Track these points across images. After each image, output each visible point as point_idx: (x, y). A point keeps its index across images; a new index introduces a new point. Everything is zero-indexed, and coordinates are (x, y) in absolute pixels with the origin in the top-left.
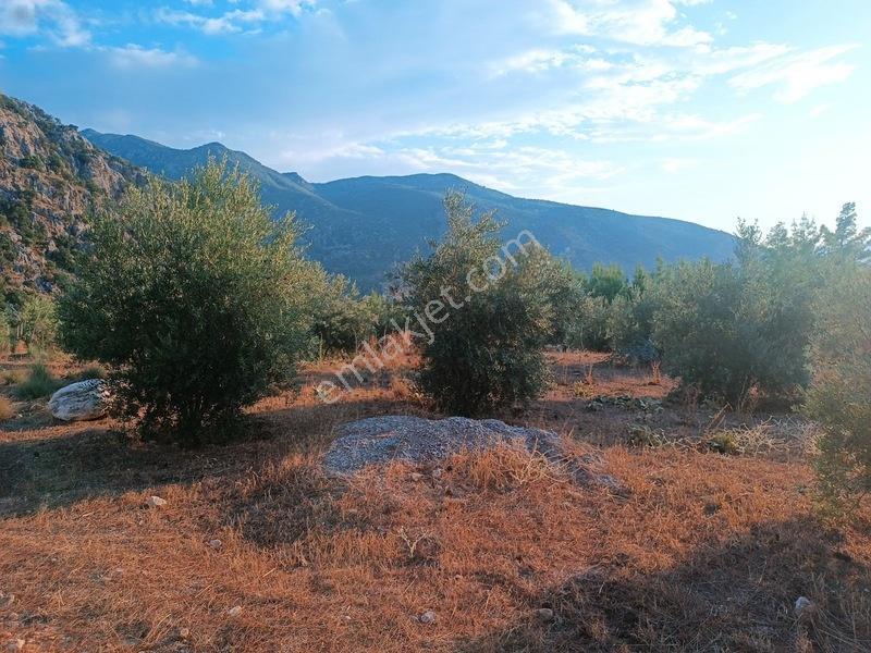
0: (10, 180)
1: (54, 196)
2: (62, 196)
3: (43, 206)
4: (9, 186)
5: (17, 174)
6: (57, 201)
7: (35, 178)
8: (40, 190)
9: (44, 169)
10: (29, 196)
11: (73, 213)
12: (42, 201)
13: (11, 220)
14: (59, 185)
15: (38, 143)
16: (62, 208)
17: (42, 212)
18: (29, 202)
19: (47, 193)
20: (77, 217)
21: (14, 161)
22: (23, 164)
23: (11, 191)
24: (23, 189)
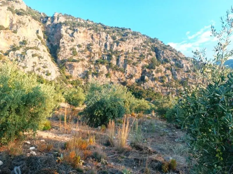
0: (183, 76)
1: (193, 79)
2: (195, 78)
3: (190, 81)
4: (183, 77)
5: (185, 74)
6: (194, 80)
7: (189, 75)
8: (190, 78)
9: (192, 72)
10: (187, 79)
11: (198, 82)
12: (191, 80)
13: (182, 85)
14: (195, 76)
15: (191, 66)
16: (195, 81)
17: (190, 83)
18: (187, 81)
19: (192, 78)
20: (199, 83)
21: (185, 71)
22: (187, 72)
23: (183, 78)
24: (186, 78)
